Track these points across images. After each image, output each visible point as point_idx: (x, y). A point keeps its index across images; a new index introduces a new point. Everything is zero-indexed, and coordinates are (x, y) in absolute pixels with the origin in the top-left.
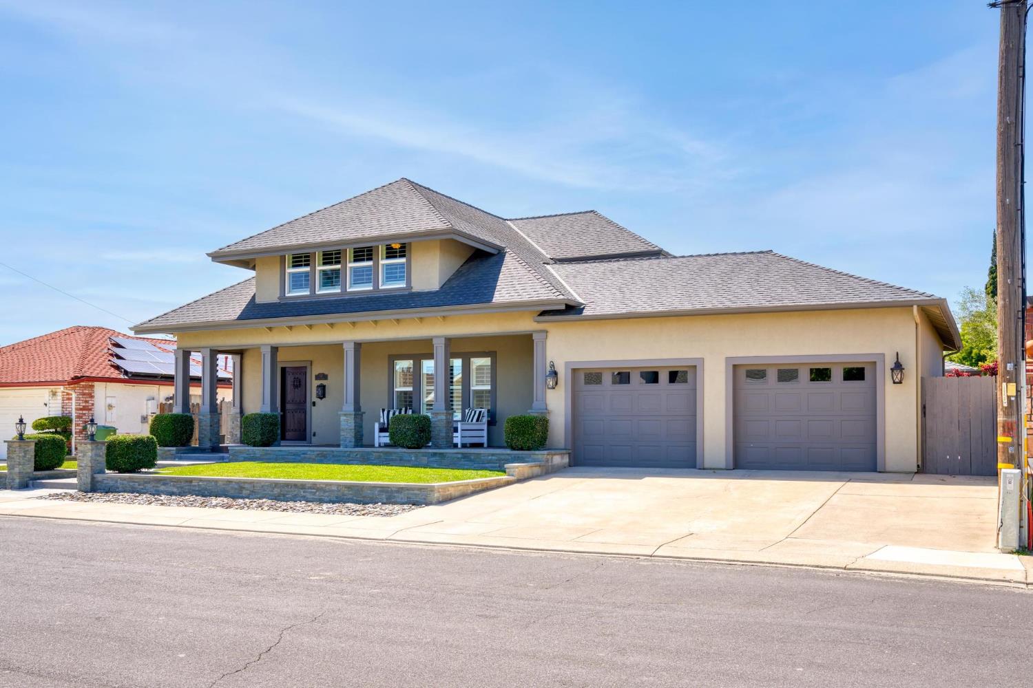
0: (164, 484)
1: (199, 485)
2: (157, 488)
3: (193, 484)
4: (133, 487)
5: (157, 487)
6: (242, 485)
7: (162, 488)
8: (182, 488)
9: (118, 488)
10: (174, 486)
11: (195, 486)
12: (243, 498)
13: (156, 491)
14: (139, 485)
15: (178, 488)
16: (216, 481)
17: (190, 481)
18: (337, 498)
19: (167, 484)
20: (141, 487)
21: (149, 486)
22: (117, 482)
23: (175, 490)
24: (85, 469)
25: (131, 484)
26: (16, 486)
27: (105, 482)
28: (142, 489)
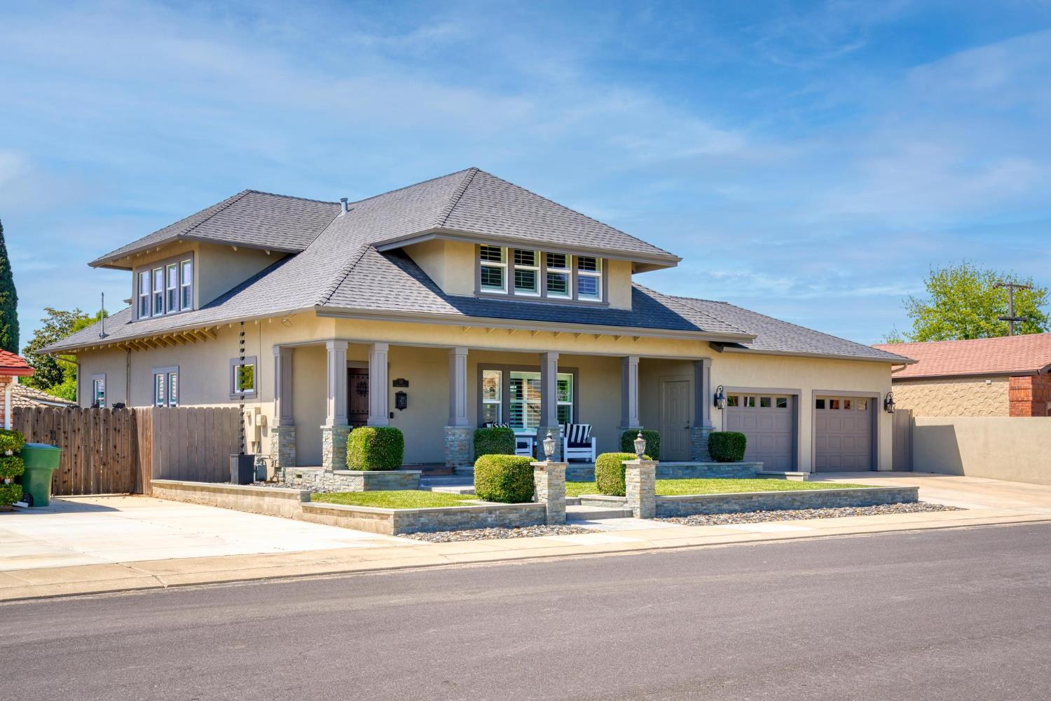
0: (727, 503)
1: (758, 501)
2: (720, 508)
3: (753, 500)
4: (695, 509)
5: (719, 506)
6: (793, 497)
7: (725, 506)
8: (743, 504)
9: (680, 511)
10: (736, 503)
11: (755, 502)
12: (795, 509)
13: (719, 510)
14: (702, 506)
15: (740, 505)
16: (773, 495)
17: (750, 497)
18: (861, 502)
19: (730, 502)
20: (704, 507)
21: (712, 505)
22: (678, 504)
23: (737, 507)
24: (649, 492)
25: (694, 505)
26: (562, 520)
27: (665, 505)
28: (705, 509)
